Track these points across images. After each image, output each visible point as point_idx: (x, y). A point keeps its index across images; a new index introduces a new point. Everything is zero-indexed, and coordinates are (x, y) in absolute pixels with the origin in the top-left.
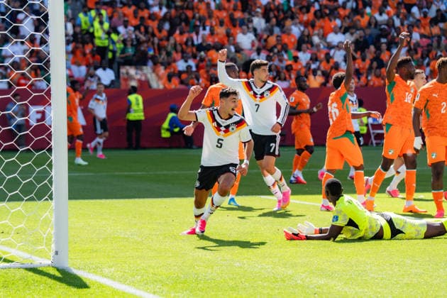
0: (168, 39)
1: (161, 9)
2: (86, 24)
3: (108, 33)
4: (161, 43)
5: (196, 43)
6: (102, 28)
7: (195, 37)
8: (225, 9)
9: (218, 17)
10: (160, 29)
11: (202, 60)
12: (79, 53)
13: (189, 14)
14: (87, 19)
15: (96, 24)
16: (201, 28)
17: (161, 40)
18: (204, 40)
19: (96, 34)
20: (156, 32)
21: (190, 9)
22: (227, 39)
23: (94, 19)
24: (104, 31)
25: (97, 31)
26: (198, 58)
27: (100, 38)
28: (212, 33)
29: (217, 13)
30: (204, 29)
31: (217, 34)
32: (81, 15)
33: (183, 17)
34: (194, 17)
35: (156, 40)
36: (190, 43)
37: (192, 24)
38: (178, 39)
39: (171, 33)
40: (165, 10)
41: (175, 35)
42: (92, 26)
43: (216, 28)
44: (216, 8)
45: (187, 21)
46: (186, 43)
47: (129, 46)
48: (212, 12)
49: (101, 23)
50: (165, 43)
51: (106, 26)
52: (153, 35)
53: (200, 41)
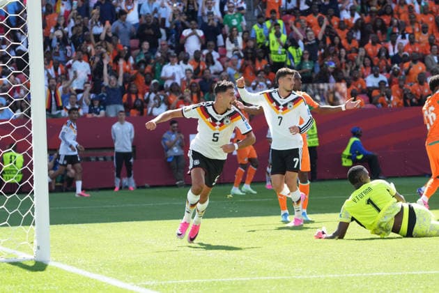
0: (357, 51)
1: (353, 15)
2: (261, 36)
3: (286, 47)
4: (348, 55)
5: (391, 54)
6: (279, 41)
7: (391, 48)
8: (432, 12)
9: (422, 22)
10: (350, 40)
11: (396, 74)
12: (248, 71)
13: (386, 19)
14: (262, 30)
15: (272, 37)
16: (400, 37)
17: (348, 52)
18: (400, 51)
19: (272, 48)
20: (344, 42)
21: (388, 15)
22: (429, 47)
23: (270, 32)
24: (281, 44)
25: (273, 44)
26: (391, 72)
27: (276, 53)
28: (412, 42)
29: (421, 18)
30: (404, 37)
31: (419, 43)
32: (256, 27)
33: (379, 23)
34: (391, 24)
35: (343, 52)
36: (383, 54)
37: (389, 32)
38: (370, 50)
39: (362, 43)
40: (357, 16)
41: (366, 46)
42: (268, 39)
43: (417, 35)
44: (421, 13)
45: (384, 28)
46: (379, 55)
47: (307, 61)
48: (415, 17)
49: (278, 35)
50: (354, 55)
51: (284, 38)
52: (341, 46)
53: (396, 51)
